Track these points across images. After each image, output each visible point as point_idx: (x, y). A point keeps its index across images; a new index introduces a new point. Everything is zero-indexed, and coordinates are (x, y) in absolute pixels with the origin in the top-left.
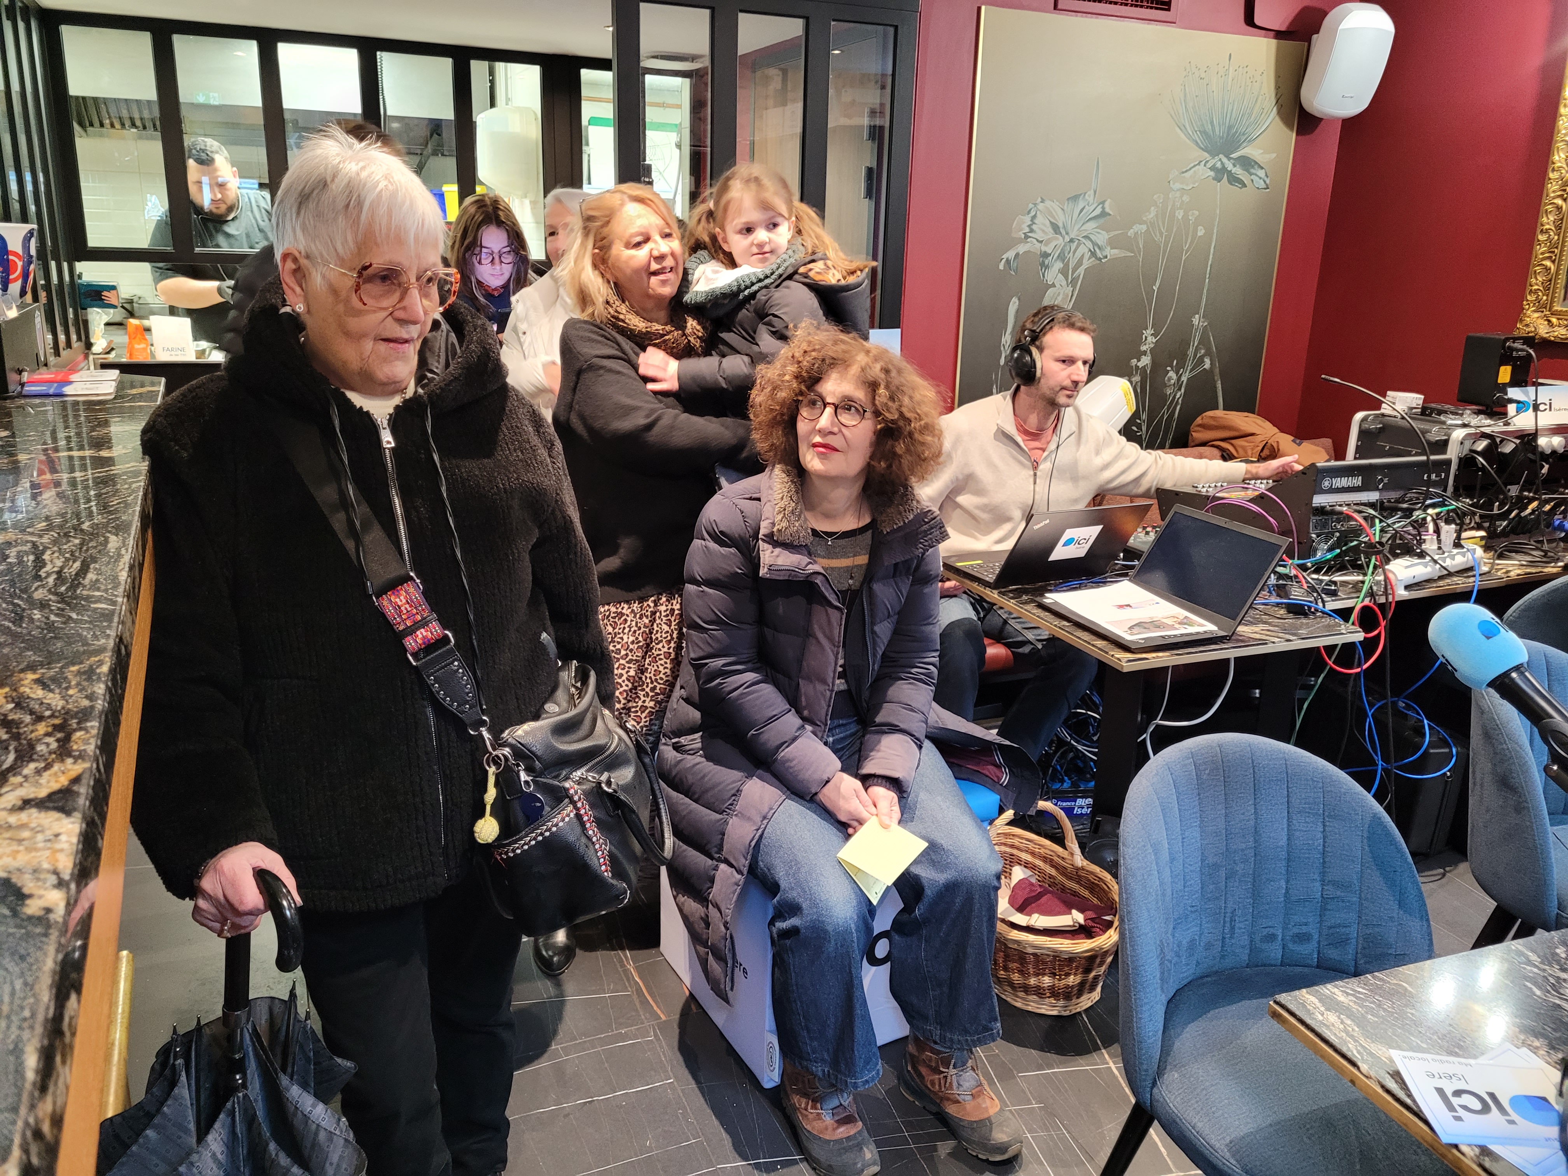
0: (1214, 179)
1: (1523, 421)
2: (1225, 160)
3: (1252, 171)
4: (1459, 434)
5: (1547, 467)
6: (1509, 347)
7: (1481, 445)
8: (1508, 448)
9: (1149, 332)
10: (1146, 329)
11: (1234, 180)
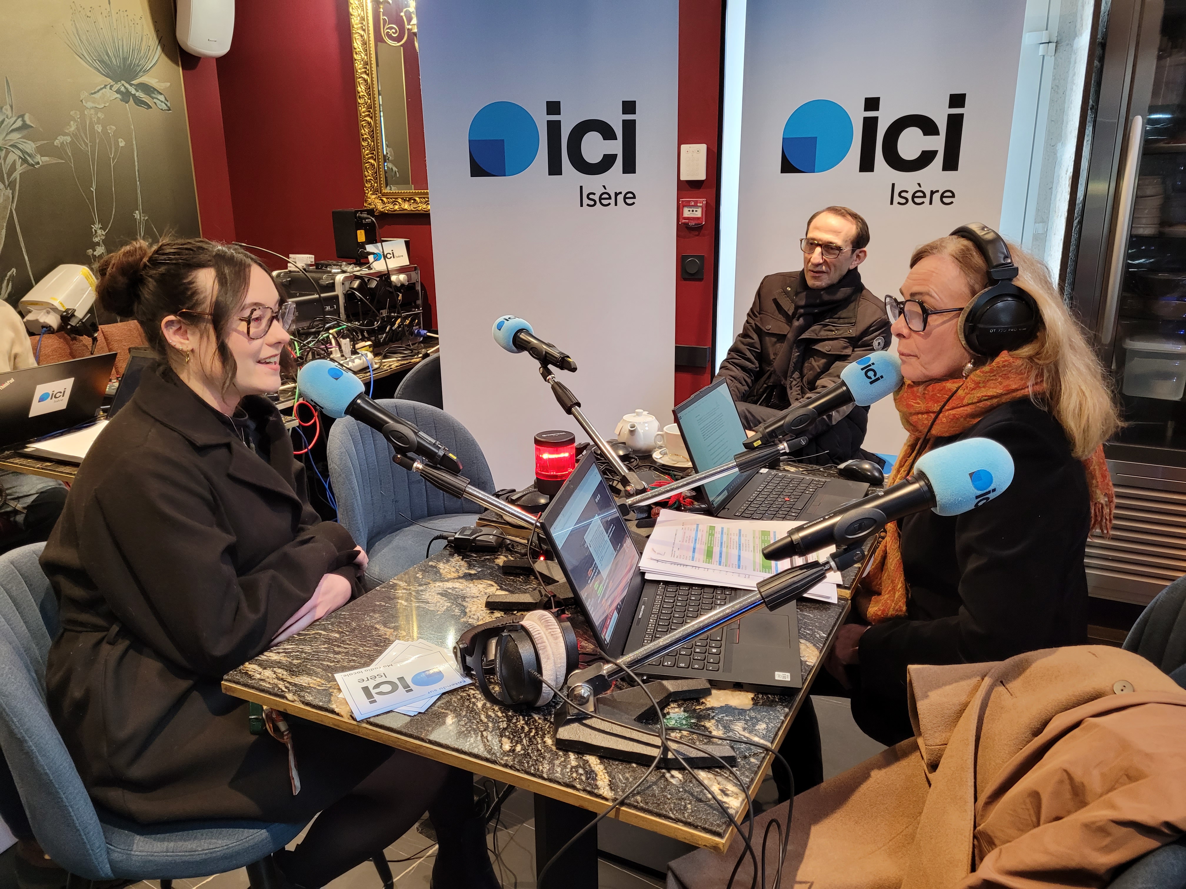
0: (121, 100)
1: (379, 266)
2: (127, 86)
3: (153, 95)
4: (340, 278)
5: (401, 295)
6: (359, 217)
7: (356, 284)
8: (373, 284)
9: (96, 226)
10: (94, 224)
11: (139, 102)
